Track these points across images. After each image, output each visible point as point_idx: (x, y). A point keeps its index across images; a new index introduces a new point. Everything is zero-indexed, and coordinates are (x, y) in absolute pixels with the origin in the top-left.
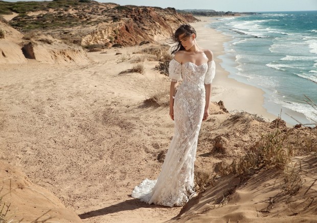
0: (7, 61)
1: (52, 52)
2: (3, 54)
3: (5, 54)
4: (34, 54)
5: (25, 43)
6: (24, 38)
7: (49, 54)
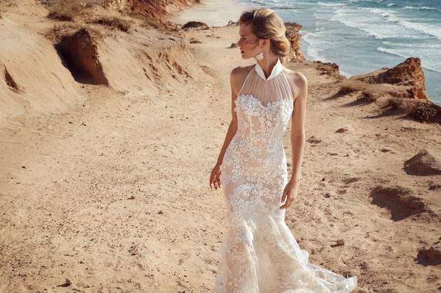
0: (26, 105)
1: (144, 57)
2: (9, 79)
3: (16, 79)
4: (100, 67)
5: (63, 32)
6: (52, 16)
7: (136, 62)
